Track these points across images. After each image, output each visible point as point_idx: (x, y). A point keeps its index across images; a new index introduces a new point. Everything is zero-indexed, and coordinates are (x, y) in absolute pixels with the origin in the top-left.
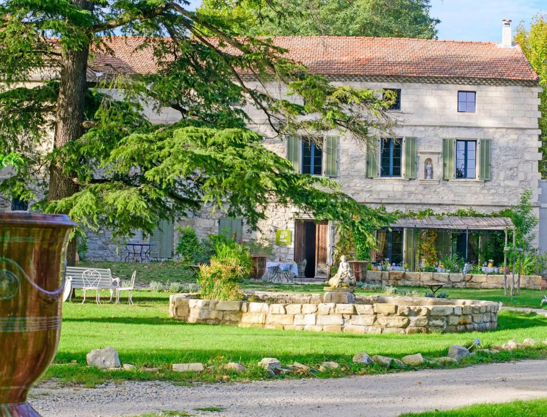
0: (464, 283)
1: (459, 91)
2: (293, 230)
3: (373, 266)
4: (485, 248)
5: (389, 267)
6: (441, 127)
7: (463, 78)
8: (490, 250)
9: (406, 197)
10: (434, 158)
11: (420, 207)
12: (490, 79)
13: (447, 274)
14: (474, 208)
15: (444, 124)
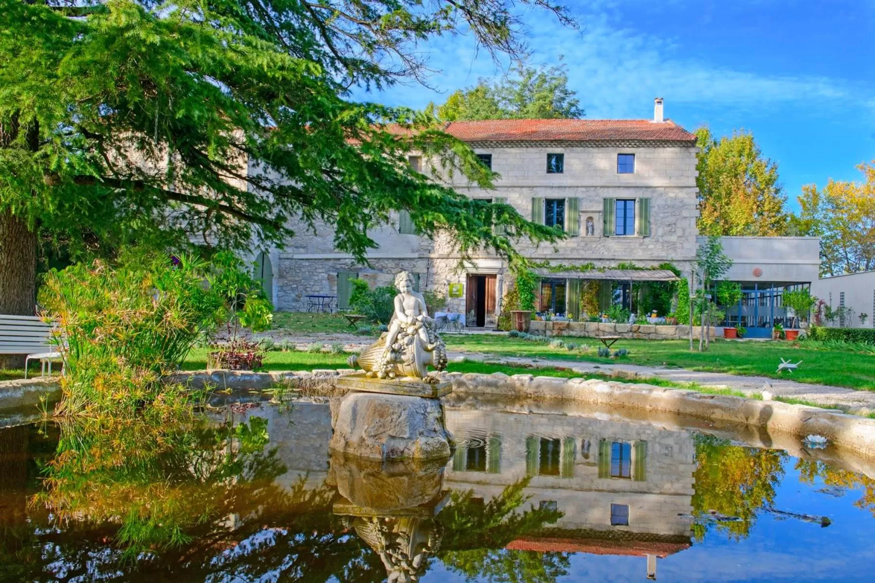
0: (631, 334)
1: (619, 154)
2: (465, 284)
3: (536, 316)
4: (645, 300)
5: (553, 317)
6: (601, 187)
7: (623, 141)
8: (650, 301)
9: (569, 252)
10: (596, 216)
11: (582, 261)
12: (649, 141)
13: (613, 324)
14: (634, 263)
15: (604, 185)
